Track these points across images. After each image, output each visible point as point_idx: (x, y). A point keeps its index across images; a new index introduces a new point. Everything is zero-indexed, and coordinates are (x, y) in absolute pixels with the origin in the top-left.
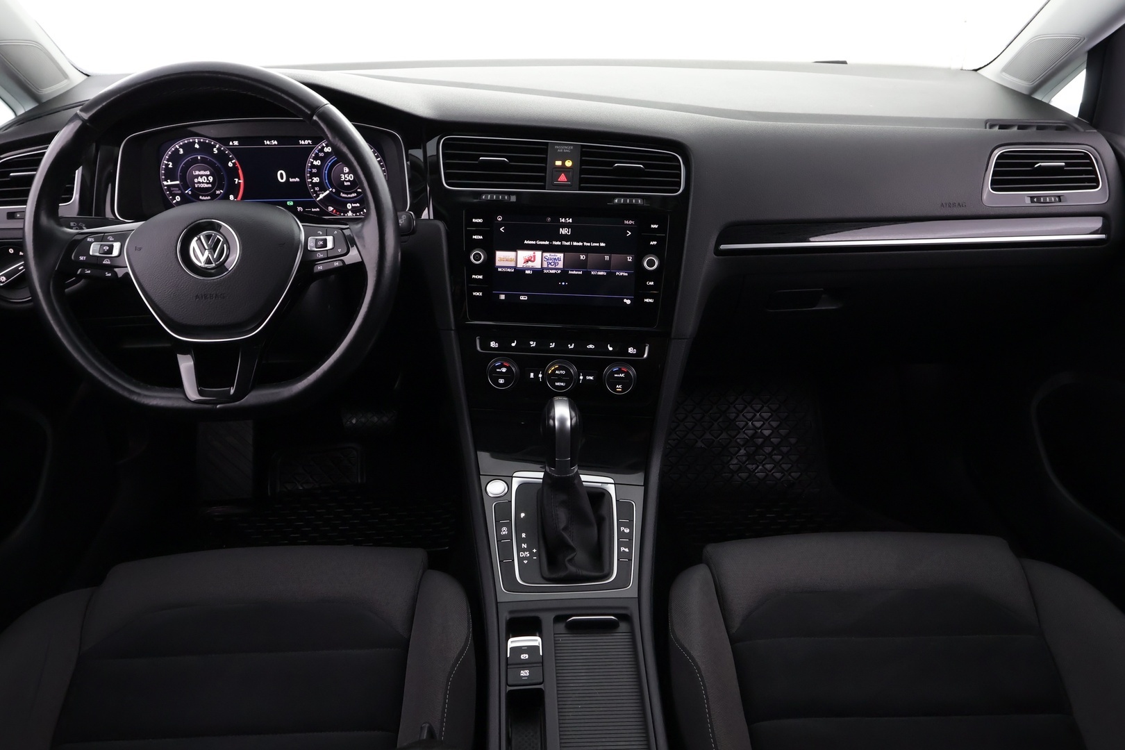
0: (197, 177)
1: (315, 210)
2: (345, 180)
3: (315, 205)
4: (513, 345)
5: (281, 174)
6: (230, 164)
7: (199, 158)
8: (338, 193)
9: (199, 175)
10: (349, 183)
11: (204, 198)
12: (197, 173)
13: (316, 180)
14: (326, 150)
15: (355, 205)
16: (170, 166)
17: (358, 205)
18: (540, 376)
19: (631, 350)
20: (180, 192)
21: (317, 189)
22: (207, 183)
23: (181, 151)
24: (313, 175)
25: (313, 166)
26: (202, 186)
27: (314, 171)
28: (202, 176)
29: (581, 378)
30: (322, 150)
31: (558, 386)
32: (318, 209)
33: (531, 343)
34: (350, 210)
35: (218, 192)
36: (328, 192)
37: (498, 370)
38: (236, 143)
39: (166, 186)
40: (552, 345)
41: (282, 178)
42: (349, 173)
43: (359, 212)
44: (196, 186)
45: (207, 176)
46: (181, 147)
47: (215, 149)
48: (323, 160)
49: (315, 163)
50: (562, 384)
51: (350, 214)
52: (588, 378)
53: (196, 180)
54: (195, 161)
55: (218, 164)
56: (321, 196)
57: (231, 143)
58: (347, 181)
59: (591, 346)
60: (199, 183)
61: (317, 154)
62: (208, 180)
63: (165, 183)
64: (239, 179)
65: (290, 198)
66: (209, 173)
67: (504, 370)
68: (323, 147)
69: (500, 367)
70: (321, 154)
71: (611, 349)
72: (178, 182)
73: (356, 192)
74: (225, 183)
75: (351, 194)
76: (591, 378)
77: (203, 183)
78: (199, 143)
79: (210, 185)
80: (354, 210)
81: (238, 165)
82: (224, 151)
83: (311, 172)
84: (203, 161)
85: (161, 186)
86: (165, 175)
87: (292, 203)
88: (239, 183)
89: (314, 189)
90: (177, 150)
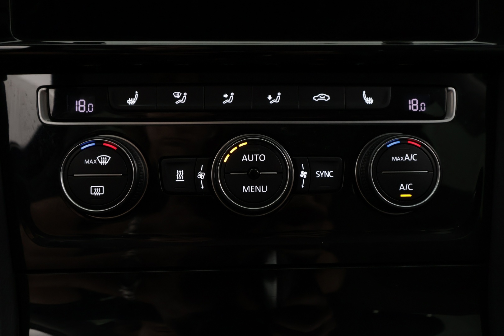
4: (131, 102)
18: (201, 175)
19: (414, 105)
29: (304, 174)
31: (249, 194)
33: (177, 95)
37: (87, 162)
40: (229, 99)
50: (260, 189)
52: (319, 174)
59: (322, 97)
67: (104, 160)
69: (93, 153)
71: (369, 101)
76: (328, 175)
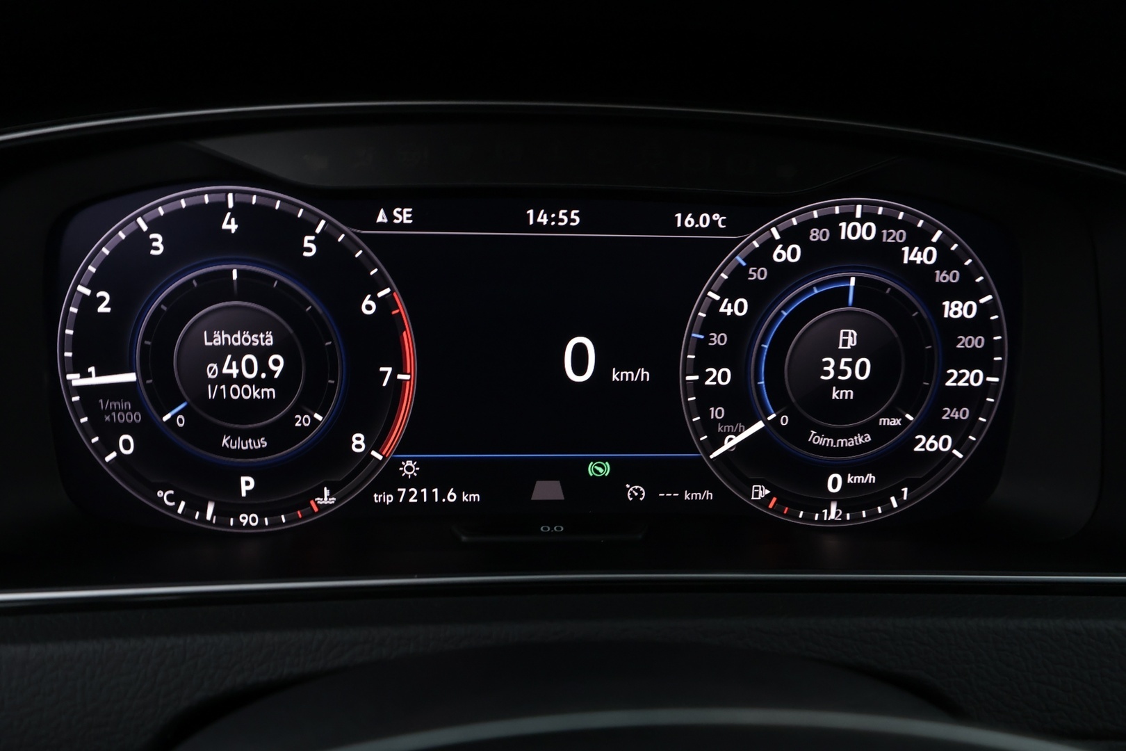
0: (219, 355)
1: (697, 495)
2: (835, 381)
3: (698, 475)
5: (580, 351)
6: (368, 306)
7: (235, 276)
8: (798, 432)
9: (226, 349)
10: (849, 394)
11: (238, 445)
12: (219, 339)
13: (719, 376)
14: (782, 255)
15: (860, 479)
16: (102, 309)
17: (871, 478)
20: (136, 417)
21: (716, 413)
22: (257, 382)
23: (158, 245)
24: (707, 357)
25: (716, 321)
26: (238, 393)
27: (717, 339)
28: (238, 353)
30: (762, 256)
32: (708, 494)
34: (834, 497)
35: (301, 421)
36: (759, 425)
38: (403, 216)
39: (81, 390)
41: (580, 367)
42: (855, 353)
43: (870, 507)
44: (211, 395)
45: (263, 354)
46: (154, 225)
47: (308, 241)
48: (760, 296)
49: (727, 309)
51: (833, 512)
53: (212, 370)
54: (217, 287)
55: (314, 304)
56: (730, 443)
57: (382, 217)
58: (842, 385)
60: (228, 379)
61: (739, 273)
62: (263, 367)
63: (76, 380)
64: (399, 368)
65: (599, 447)
66: (270, 341)
68: (771, 244)
70: (758, 274)
72: (131, 377)
73: (873, 428)
74: (338, 382)
75: (849, 434)
77: (241, 380)
78: (240, 211)
79: (270, 391)
80: (848, 499)
81: (401, 309)
82: (344, 251)
83: (702, 347)
84: (251, 287)
85: (57, 389)
86: (76, 343)
87: (605, 470)
88: (397, 385)
89: (705, 414)
90: (140, 240)
